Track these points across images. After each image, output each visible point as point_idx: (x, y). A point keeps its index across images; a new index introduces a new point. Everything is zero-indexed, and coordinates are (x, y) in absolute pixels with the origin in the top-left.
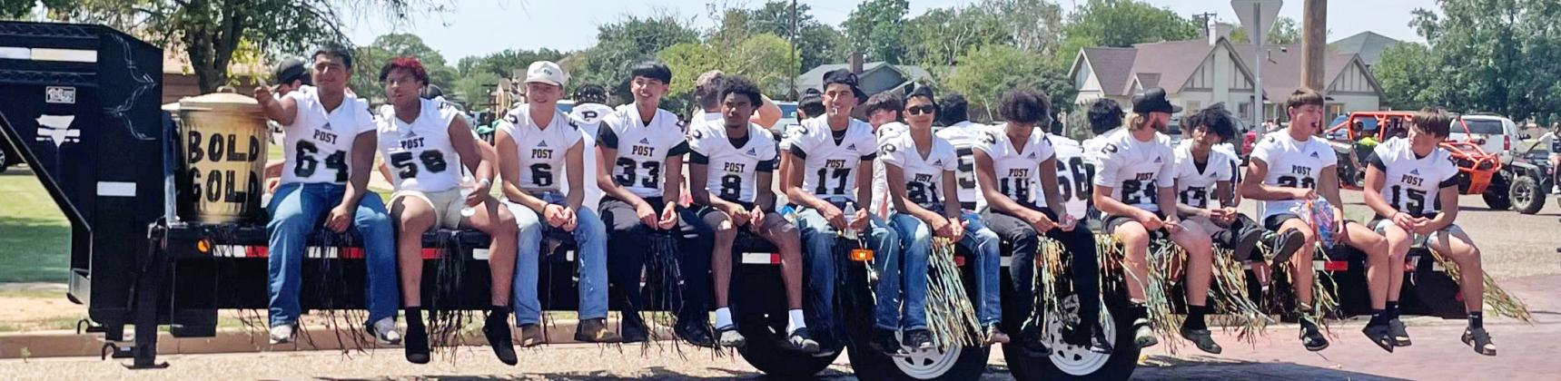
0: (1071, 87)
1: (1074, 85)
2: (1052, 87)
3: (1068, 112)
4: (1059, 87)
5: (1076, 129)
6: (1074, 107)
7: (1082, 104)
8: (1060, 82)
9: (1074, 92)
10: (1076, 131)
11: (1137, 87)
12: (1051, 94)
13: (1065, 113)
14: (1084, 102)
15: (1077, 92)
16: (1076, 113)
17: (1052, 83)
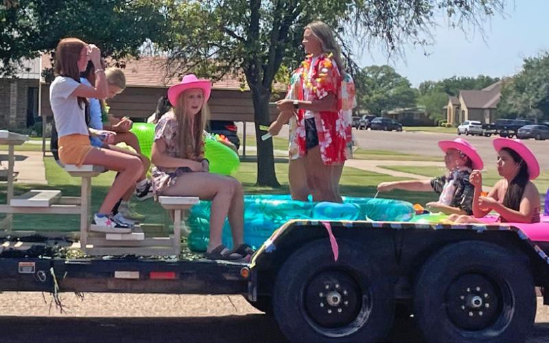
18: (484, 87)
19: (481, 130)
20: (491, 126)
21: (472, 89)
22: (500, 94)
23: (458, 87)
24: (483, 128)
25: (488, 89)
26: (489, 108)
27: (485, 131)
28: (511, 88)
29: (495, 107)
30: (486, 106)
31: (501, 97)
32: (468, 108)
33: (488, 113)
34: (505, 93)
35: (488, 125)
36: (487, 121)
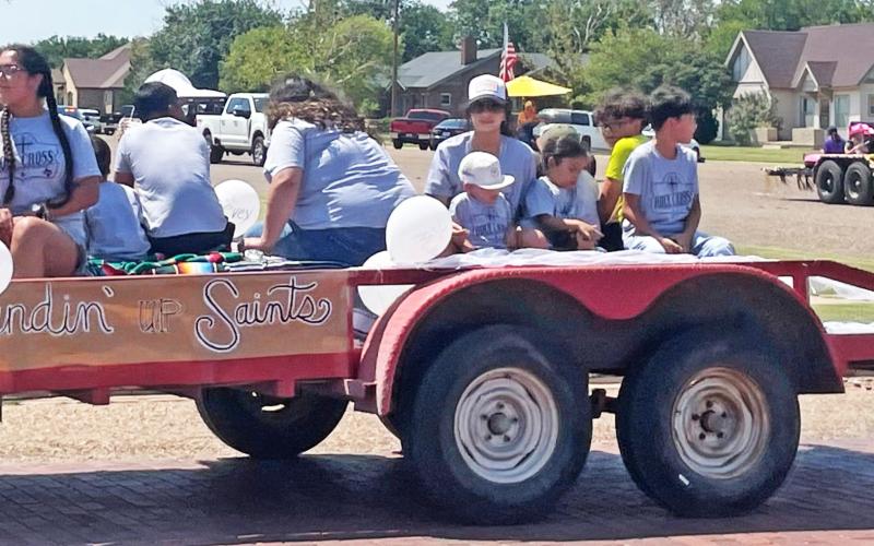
0: (729, 78)
1: (732, 75)
2: (707, 78)
3: (726, 107)
4: (714, 78)
5: (735, 128)
6: (732, 102)
7: (742, 99)
8: (715, 72)
9: (733, 84)
10: (735, 131)
11: (808, 79)
12: (705, 85)
13: (721, 109)
14: (744, 96)
15: (737, 84)
16: (734, 109)
17: (706, 73)
18: (105, 53)
19: (98, 124)
20: (114, 117)
21: (85, 55)
22: (128, 65)
23: (61, 54)
24: (101, 121)
25: (110, 56)
26: (110, 89)
27: (104, 125)
28: (146, 55)
29: (122, 85)
30: (107, 84)
31: (130, 69)
32: (78, 88)
33: (109, 96)
34: (137, 63)
35: (109, 116)
36: (109, 110)
